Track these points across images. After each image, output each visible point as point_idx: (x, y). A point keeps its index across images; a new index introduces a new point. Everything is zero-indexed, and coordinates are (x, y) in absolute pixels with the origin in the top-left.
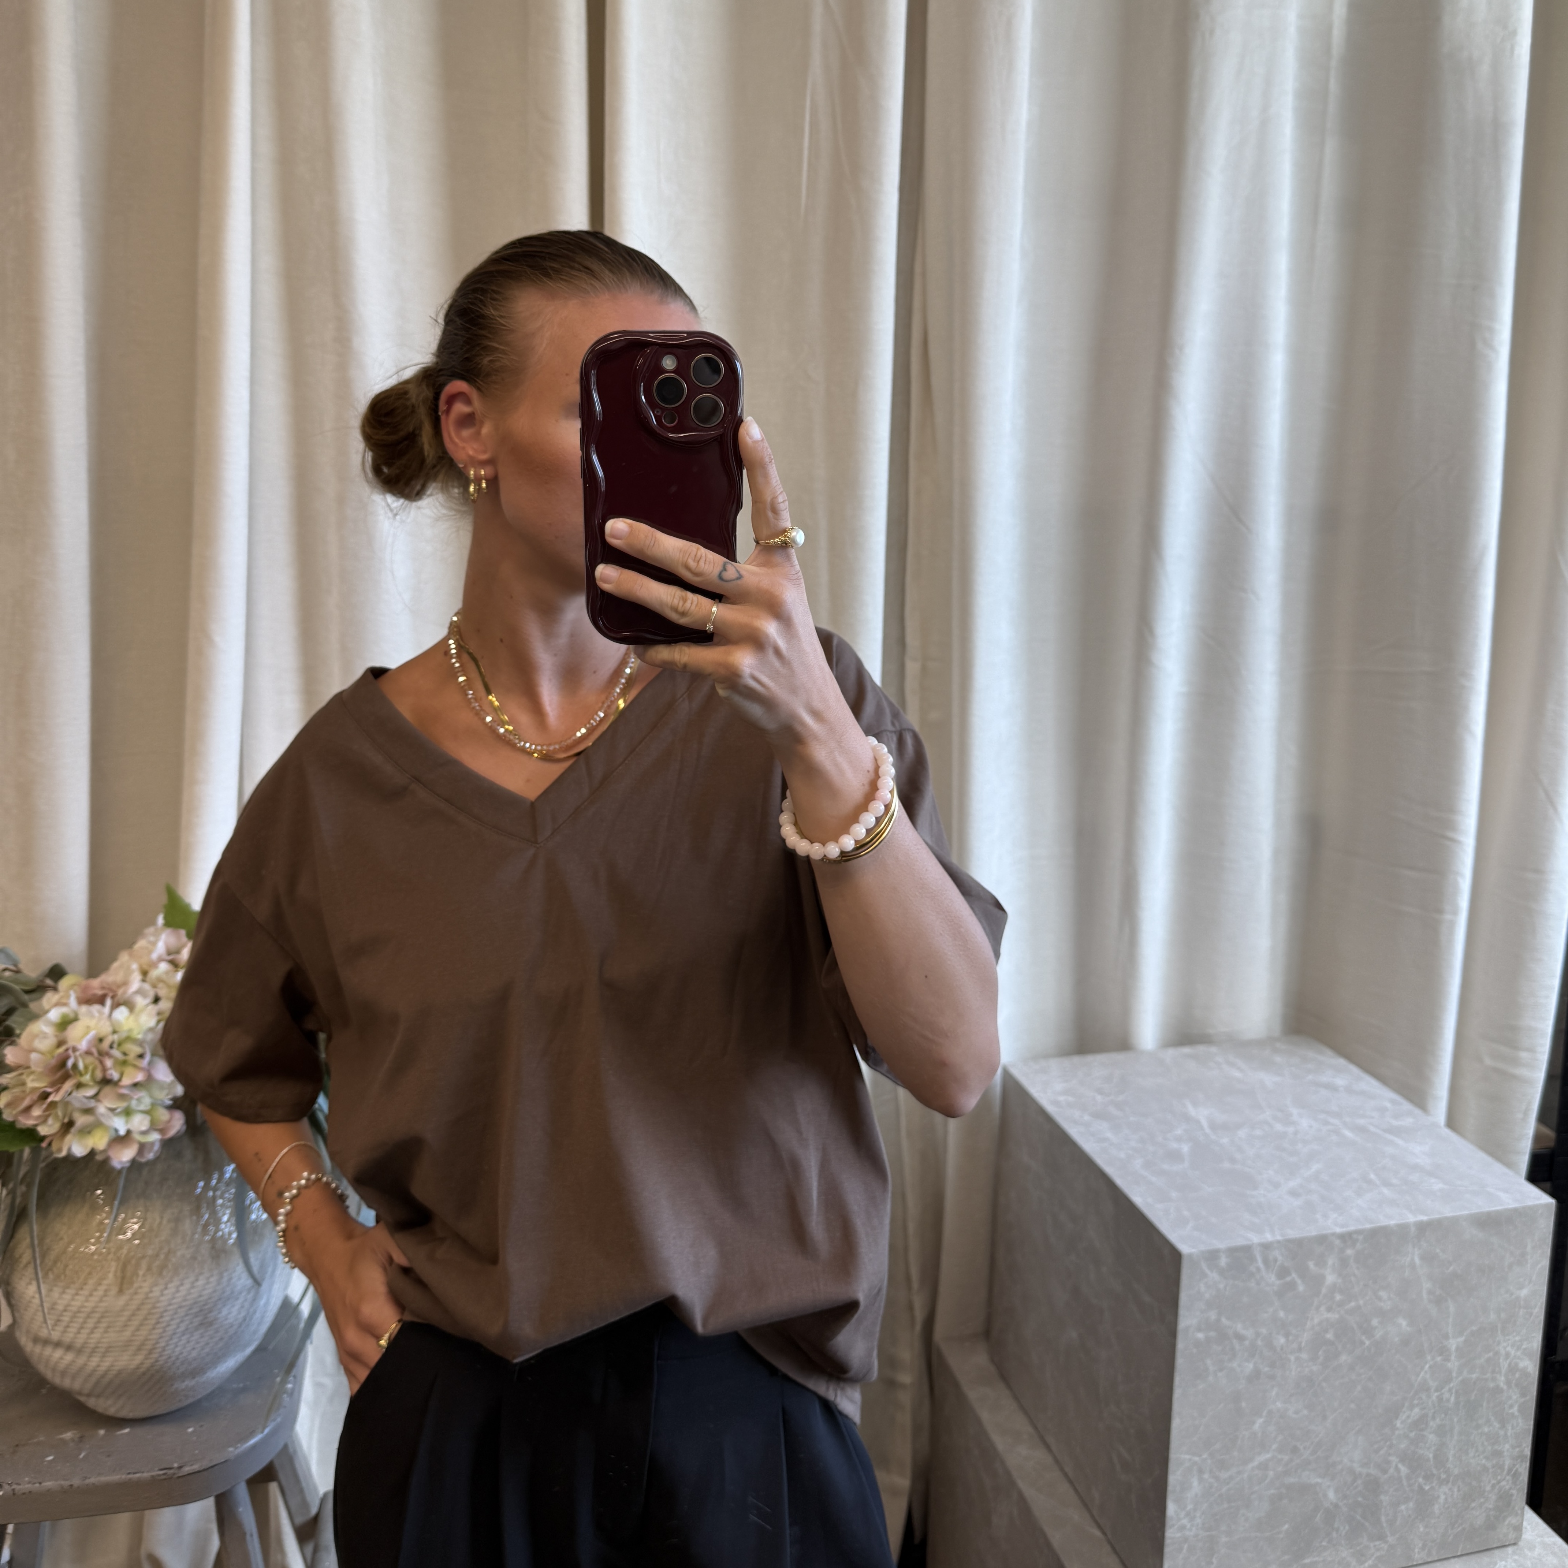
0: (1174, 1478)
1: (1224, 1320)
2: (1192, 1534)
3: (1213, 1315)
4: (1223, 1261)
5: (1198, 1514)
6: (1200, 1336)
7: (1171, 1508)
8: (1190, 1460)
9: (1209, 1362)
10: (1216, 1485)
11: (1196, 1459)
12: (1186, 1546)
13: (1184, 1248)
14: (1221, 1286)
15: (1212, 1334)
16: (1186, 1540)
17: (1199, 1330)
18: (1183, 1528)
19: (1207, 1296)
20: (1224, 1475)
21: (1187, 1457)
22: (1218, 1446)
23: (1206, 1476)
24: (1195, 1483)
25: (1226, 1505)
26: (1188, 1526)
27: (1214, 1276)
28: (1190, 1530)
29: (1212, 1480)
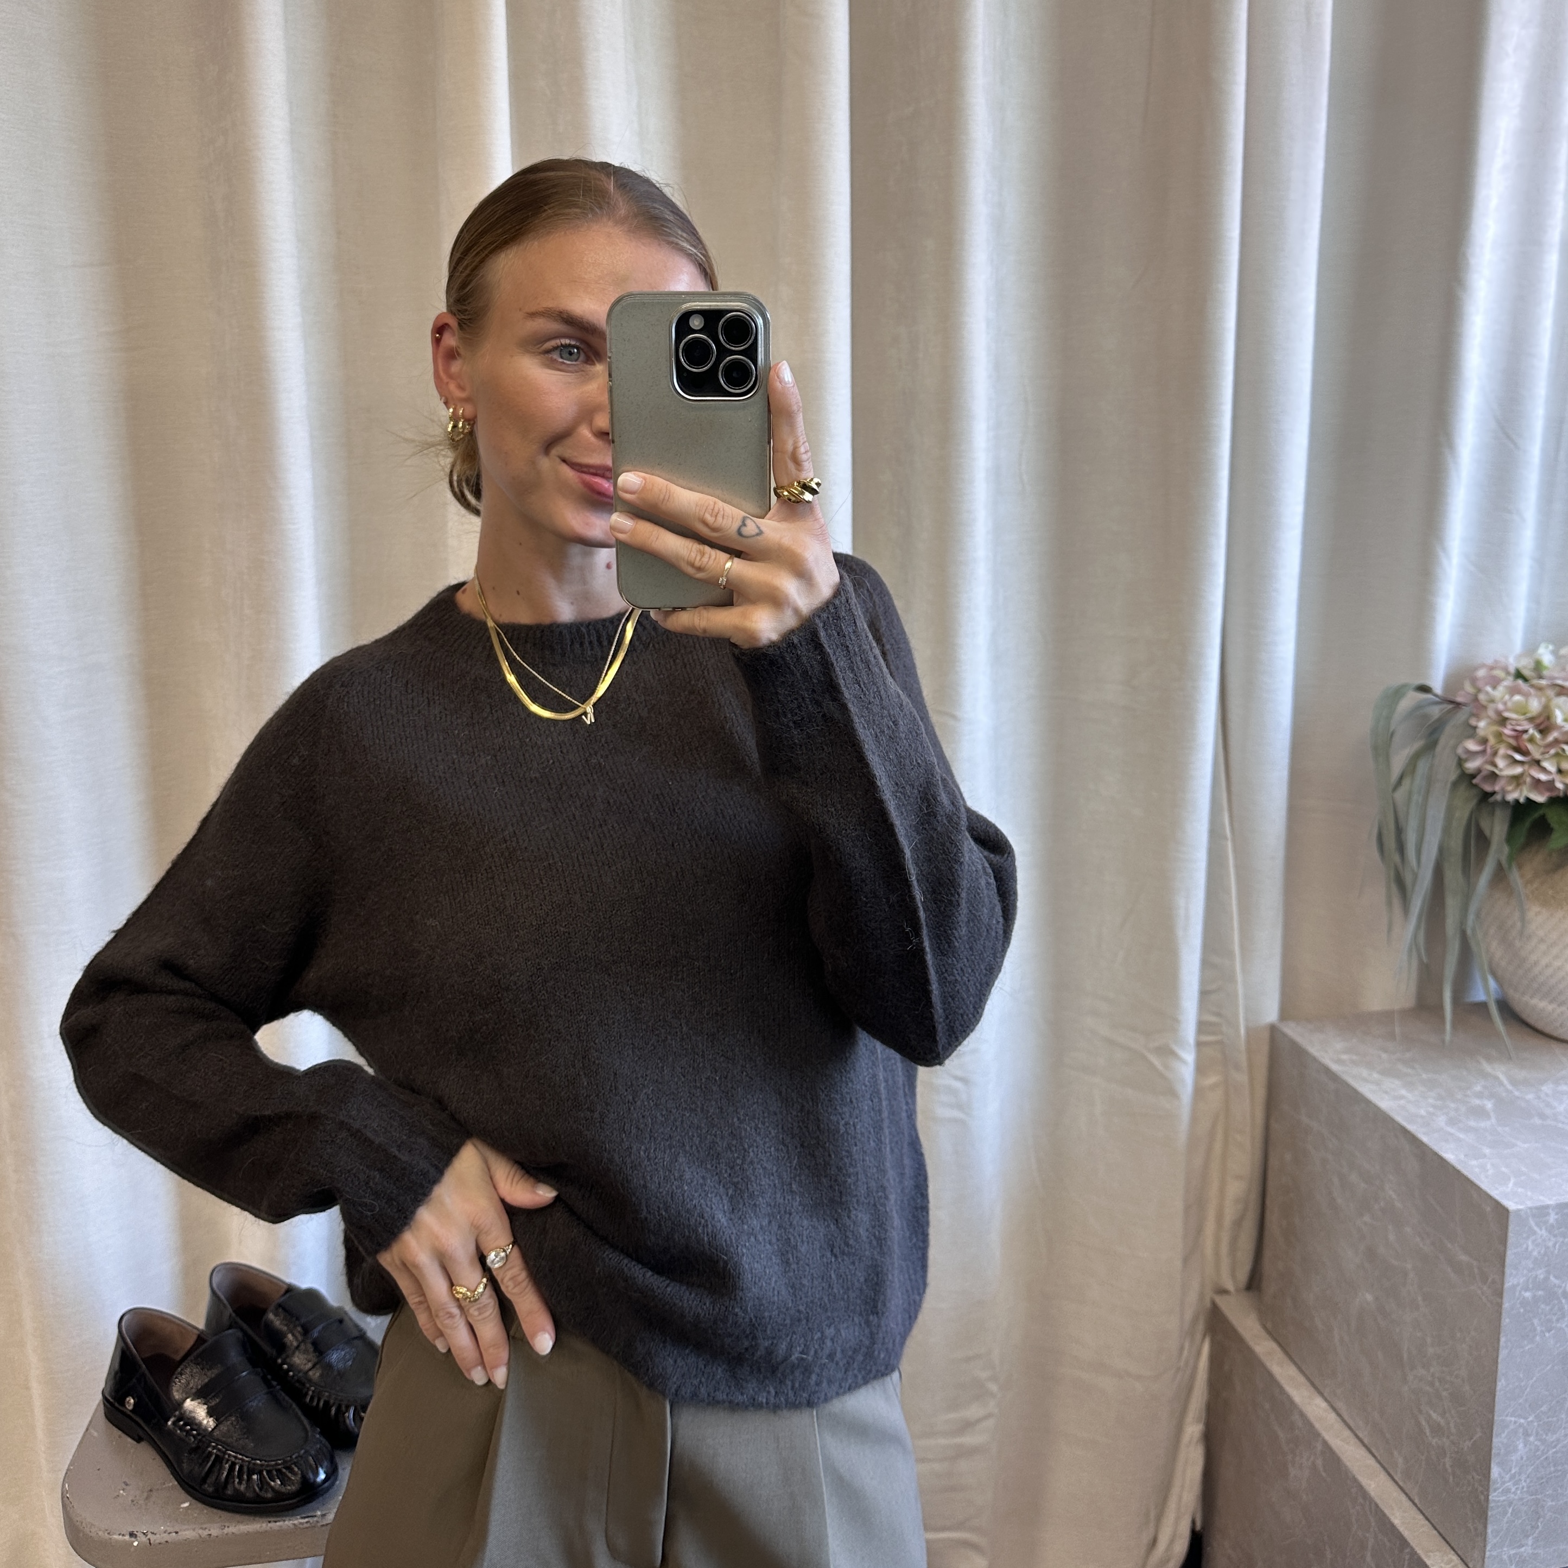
0: (1498, 1441)
1: (1552, 1278)
2: (1516, 1497)
3: (1541, 1274)
4: (1552, 1218)
5: (1523, 1477)
6: (1528, 1295)
7: (1495, 1471)
8: (1515, 1422)
9: (1536, 1321)
10: (1542, 1448)
11: (1522, 1421)
12: (1510, 1510)
13: (1511, 1205)
14: (1550, 1244)
15: (1540, 1293)
16: (1510, 1504)
17: (1527, 1290)
18: (1508, 1491)
19: (1535, 1253)
20: (1551, 1438)
21: (1513, 1419)
22: (1544, 1408)
23: (1532, 1439)
24: (1521, 1446)
25: (1552, 1469)
26: (1513, 1490)
27: (1544, 1233)
28: (1515, 1493)
29: (1537, 1443)
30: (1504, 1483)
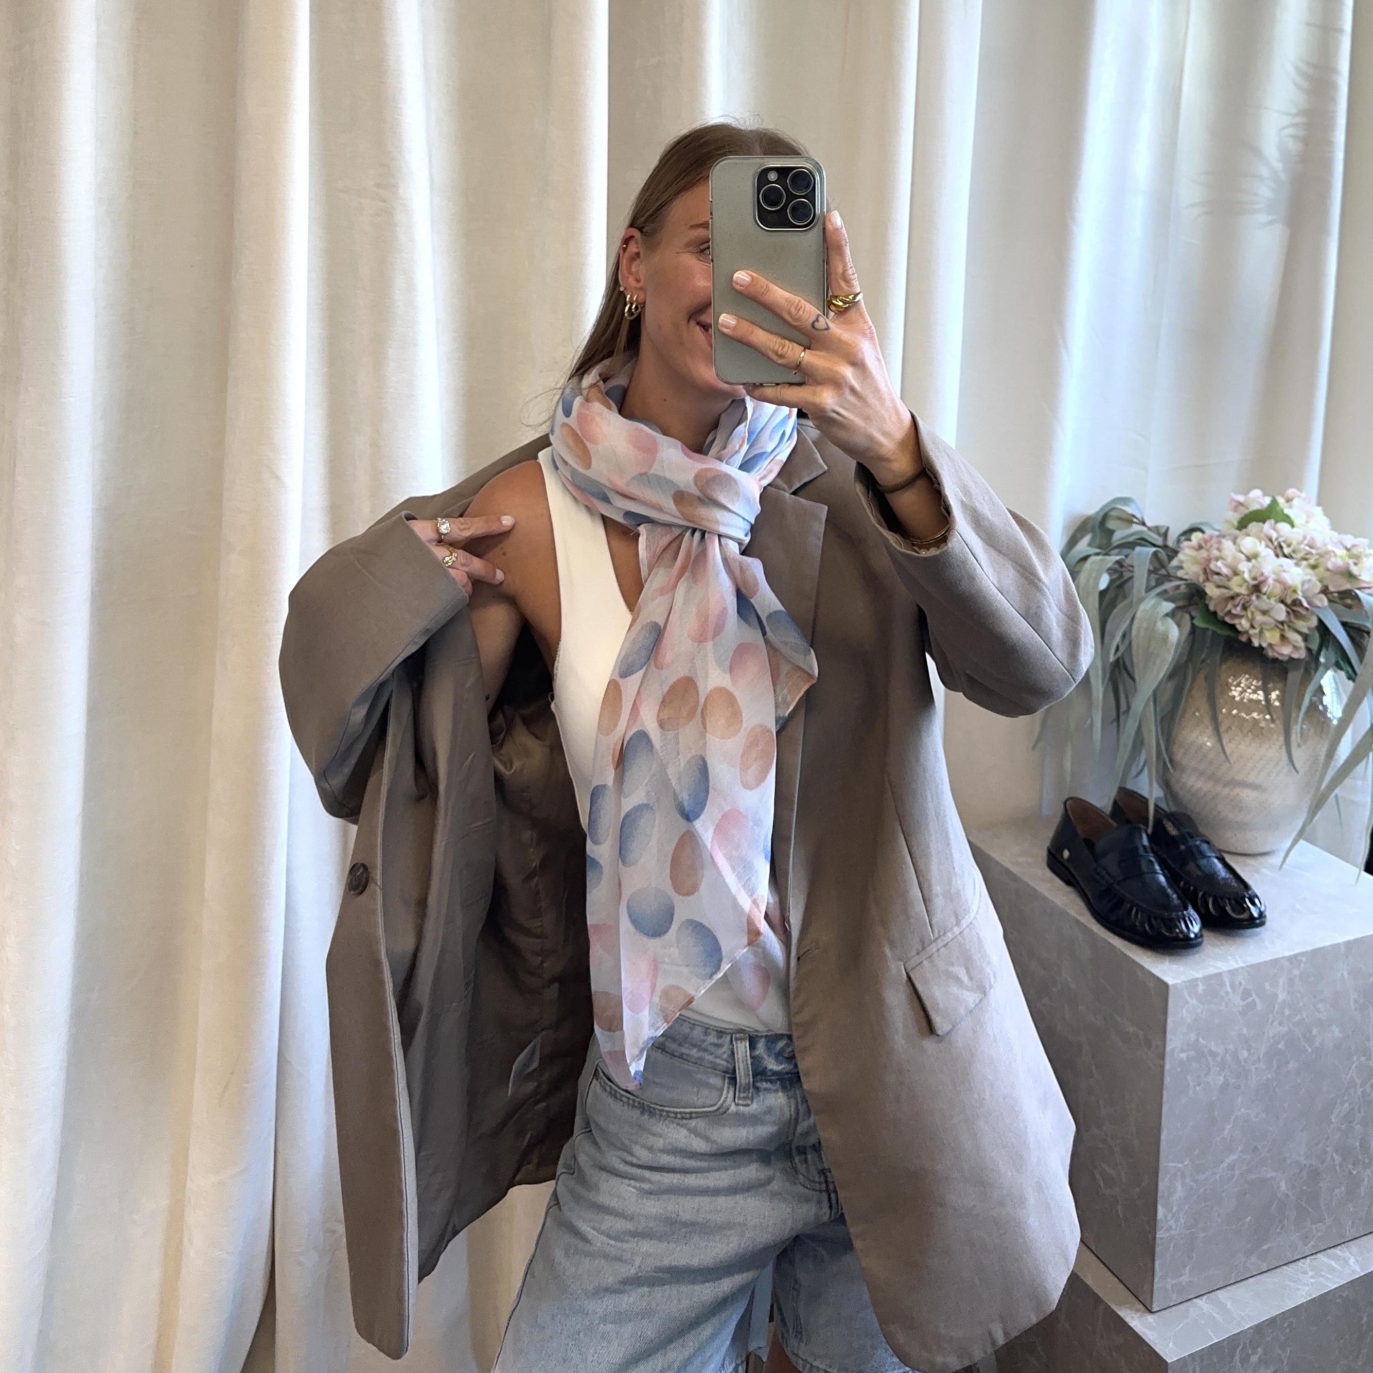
2: (1177, 1232)
3: (1193, 1037)
4: (1201, 989)
5: (1182, 1215)
6: (1183, 1056)
7: (1161, 1212)
8: (1175, 1167)
9: (1189, 1078)
10: (1195, 1187)
11: (1180, 1165)
12: (1172, 1245)
13: (1169, 980)
15: (1192, 1053)
16: (1172, 1239)
17: (1182, 1051)
18: (1170, 1228)
19: (1188, 1020)
20: (1202, 1177)
21: (1173, 1164)
22: (1197, 1152)
23: (1188, 1180)
24: (1179, 1187)
25: (1202, 1205)
27: (1193, 1002)
30: (1167, 1221)
